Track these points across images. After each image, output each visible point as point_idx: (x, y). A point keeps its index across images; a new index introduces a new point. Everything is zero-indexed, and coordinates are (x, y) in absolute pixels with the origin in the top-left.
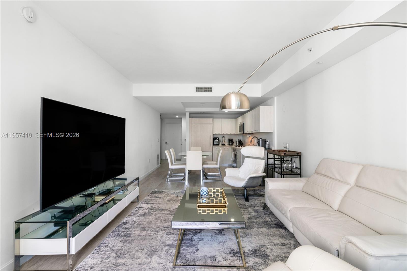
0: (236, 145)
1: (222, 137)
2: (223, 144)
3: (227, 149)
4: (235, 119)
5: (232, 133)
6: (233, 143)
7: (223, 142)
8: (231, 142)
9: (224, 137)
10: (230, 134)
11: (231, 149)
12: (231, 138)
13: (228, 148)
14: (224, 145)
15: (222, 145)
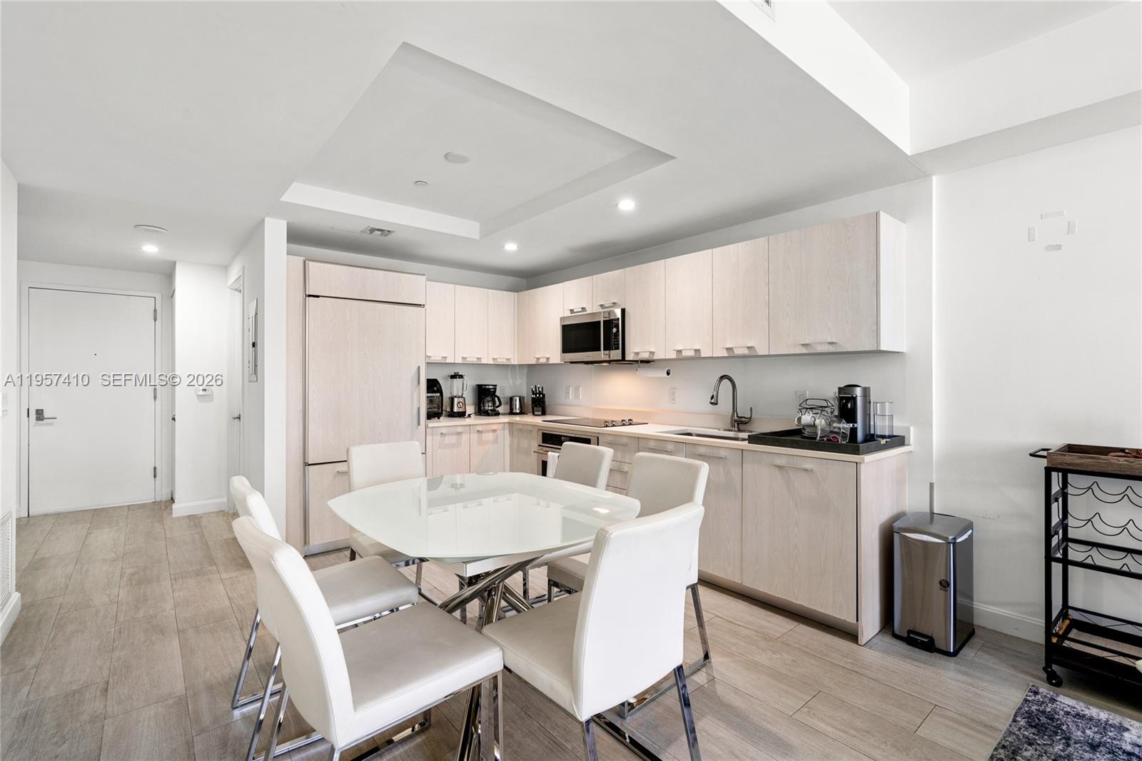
0: (512, 413)
1: (453, 377)
2: (456, 409)
3: (490, 436)
4: (512, 293)
5: (501, 361)
6: (497, 403)
7: (456, 400)
8: (489, 398)
9: (461, 377)
10: (492, 363)
11: (507, 432)
12: (488, 381)
13: (494, 431)
14: (462, 415)
15: (452, 415)
